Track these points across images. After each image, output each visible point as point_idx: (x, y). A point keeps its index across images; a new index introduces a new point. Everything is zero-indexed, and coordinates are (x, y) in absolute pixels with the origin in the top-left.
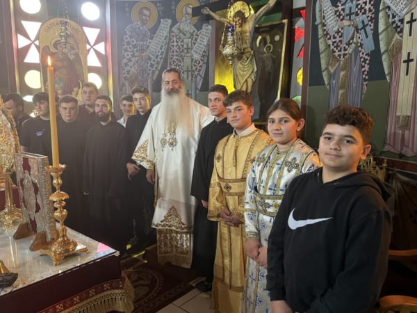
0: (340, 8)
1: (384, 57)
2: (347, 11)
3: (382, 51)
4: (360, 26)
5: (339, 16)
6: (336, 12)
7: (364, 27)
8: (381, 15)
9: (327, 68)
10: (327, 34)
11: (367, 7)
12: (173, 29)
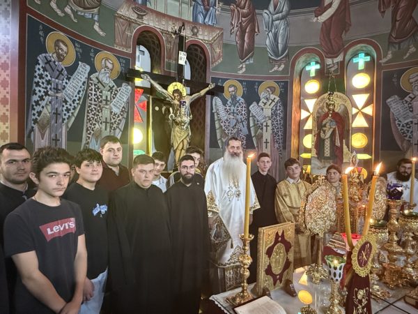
0: (228, 108)
1: (254, 139)
2: (232, 111)
3: (253, 135)
4: (240, 120)
5: (227, 112)
6: (225, 109)
7: (242, 122)
8: (251, 118)
9: (220, 139)
10: (220, 119)
11: (243, 112)
12: (92, 76)
